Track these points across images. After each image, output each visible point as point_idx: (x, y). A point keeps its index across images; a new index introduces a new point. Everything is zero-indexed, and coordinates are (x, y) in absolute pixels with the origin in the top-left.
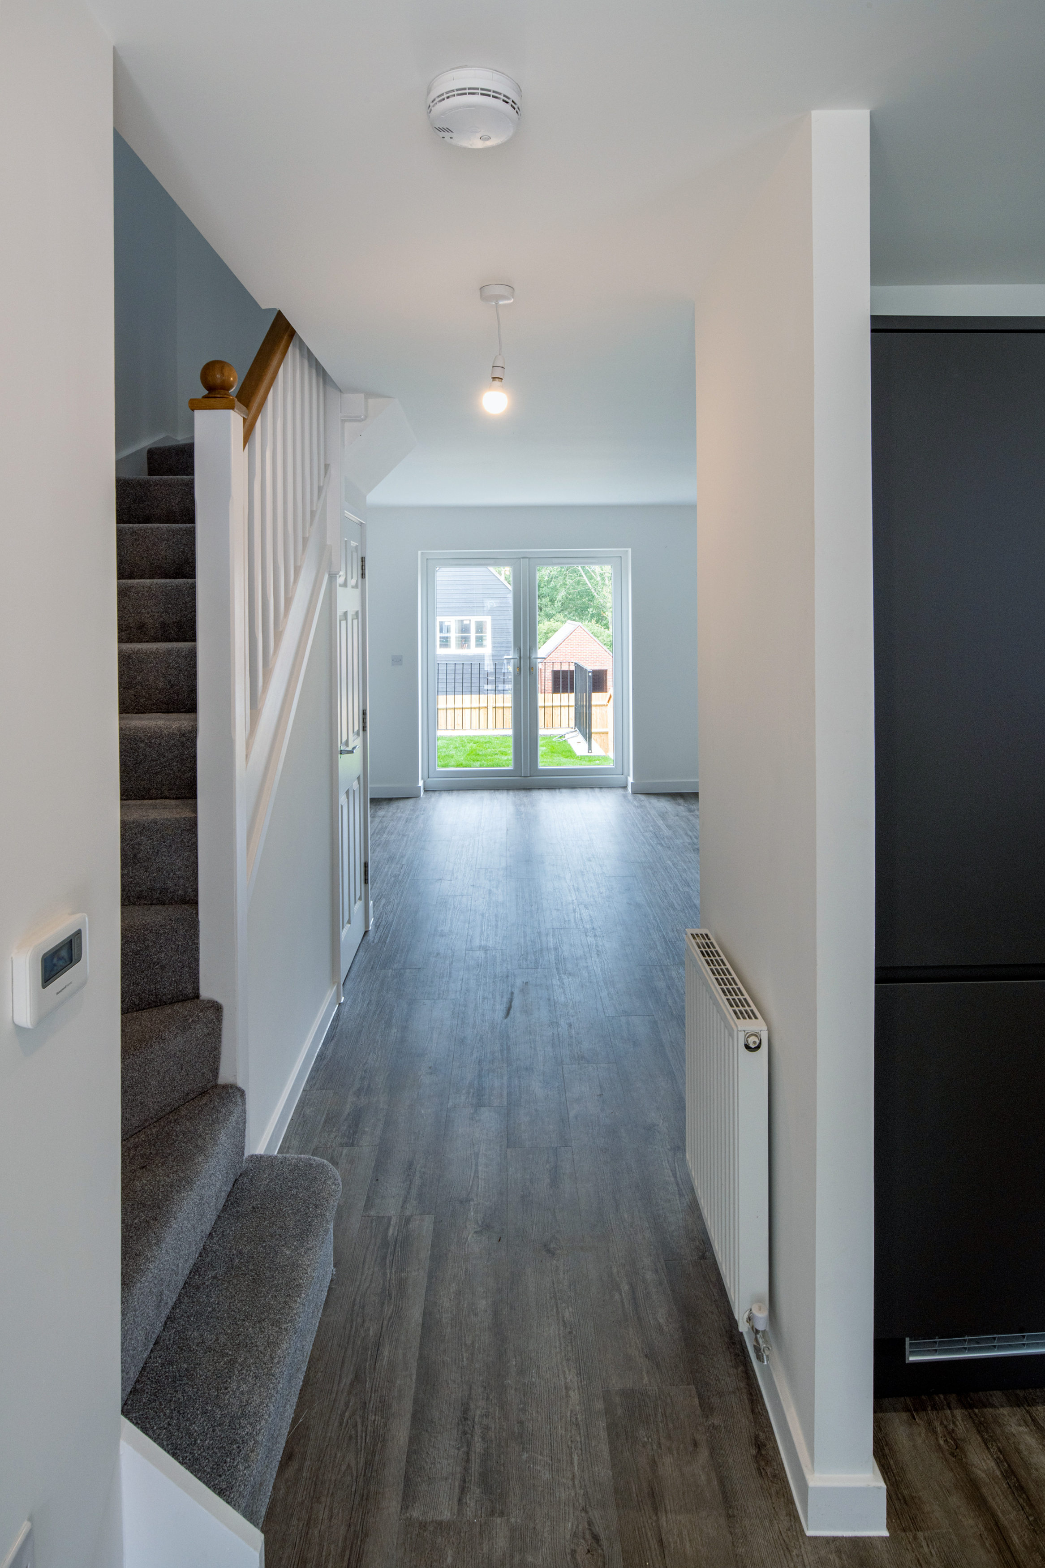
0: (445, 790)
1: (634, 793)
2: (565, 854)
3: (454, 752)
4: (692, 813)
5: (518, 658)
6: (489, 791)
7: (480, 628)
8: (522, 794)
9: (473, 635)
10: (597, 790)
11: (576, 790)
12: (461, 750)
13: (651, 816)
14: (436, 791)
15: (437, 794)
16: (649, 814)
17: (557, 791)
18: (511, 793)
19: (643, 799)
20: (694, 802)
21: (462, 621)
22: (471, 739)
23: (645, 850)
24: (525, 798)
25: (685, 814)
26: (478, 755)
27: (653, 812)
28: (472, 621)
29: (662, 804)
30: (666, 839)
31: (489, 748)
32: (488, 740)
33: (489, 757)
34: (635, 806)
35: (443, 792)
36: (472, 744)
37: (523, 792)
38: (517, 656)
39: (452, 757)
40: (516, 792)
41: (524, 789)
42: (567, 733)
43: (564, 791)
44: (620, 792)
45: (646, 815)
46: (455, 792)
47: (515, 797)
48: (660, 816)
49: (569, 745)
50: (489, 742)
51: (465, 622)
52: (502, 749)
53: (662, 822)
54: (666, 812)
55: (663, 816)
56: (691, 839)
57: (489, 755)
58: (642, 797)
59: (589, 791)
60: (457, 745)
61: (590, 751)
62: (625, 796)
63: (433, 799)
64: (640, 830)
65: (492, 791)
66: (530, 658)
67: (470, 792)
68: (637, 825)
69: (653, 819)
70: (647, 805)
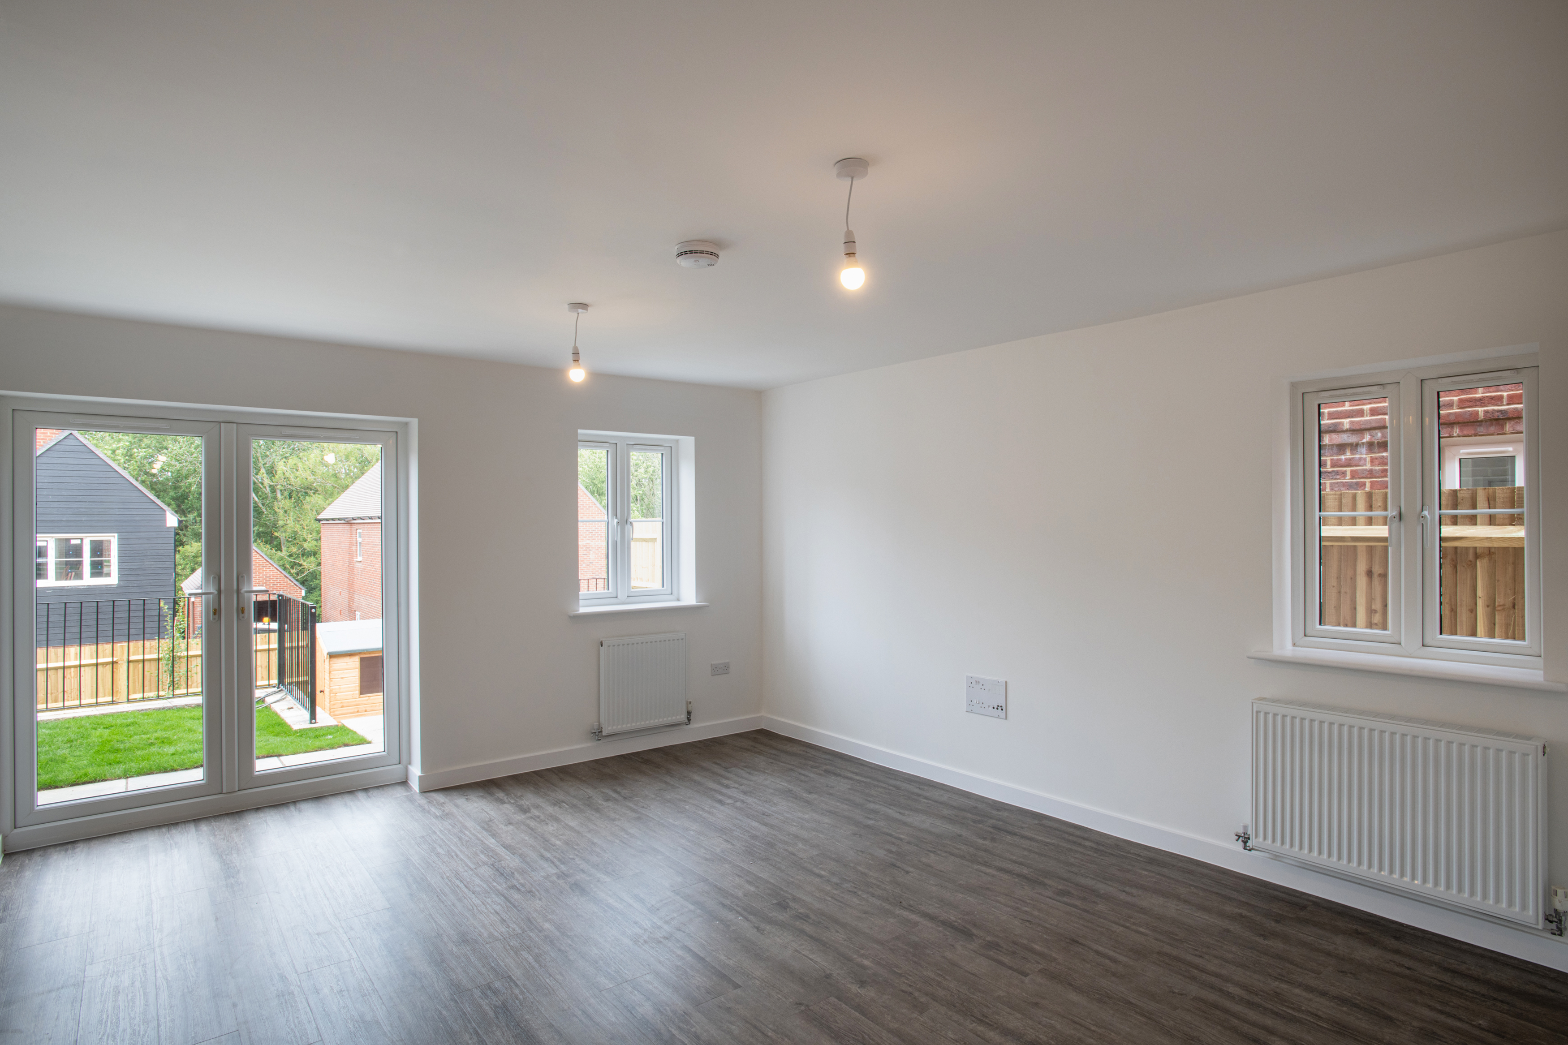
0: (55, 846)
1: (424, 791)
2: (355, 956)
3: (66, 752)
4: (528, 815)
5: (216, 592)
6: (157, 831)
7: (98, 549)
8: (226, 826)
9: (87, 559)
10: (361, 795)
11: (325, 801)
12: (81, 744)
13: (470, 831)
14: (33, 850)
15: (37, 858)
16: (466, 828)
17: (292, 808)
18: (204, 828)
19: (443, 801)
20: (519, 794)
21: (68, 540)
22: (97, 722)
23: (498, 908)
24: (234, 835)
25: (519, 818)
26: (117, 751)
27: (470, 824)
28: (87, 541)
29: (475, 805)
30: (516, 875)
31: (135, 734)
32: (132, 720)
33: (139, 753)
34: (436, 817)
35: (52, 850)
36: (100, 731)
37: (228, 820)
38: (212, 589)
39: (64, 762)
40: (215, 824)
41: (228, 815)
42: (268, 695)
43: (304, 806)
44: (400, 792)
45: (461, 831)
46: (80, 847)
47: (215, 835)
48: (483, 828)
49: (276, 714)
50: (133, 724)
51: (73, 542)
52: (159, 734)
53: (493, 841)
54: (491, 820)
55: (487, 826)
56: (557, 867)
57: (138, 749)
58: (440, 797)
59: (347, 799)
60: (73, 736)
61: (313, 721)
62: (411, 800)
63: (28, 874)
64: (467, 865)
65: (164, 830)
66: (238, 591)
67: (116, 840)
68: (457, 855)
69: (478, 839)
70: (454, 810)
